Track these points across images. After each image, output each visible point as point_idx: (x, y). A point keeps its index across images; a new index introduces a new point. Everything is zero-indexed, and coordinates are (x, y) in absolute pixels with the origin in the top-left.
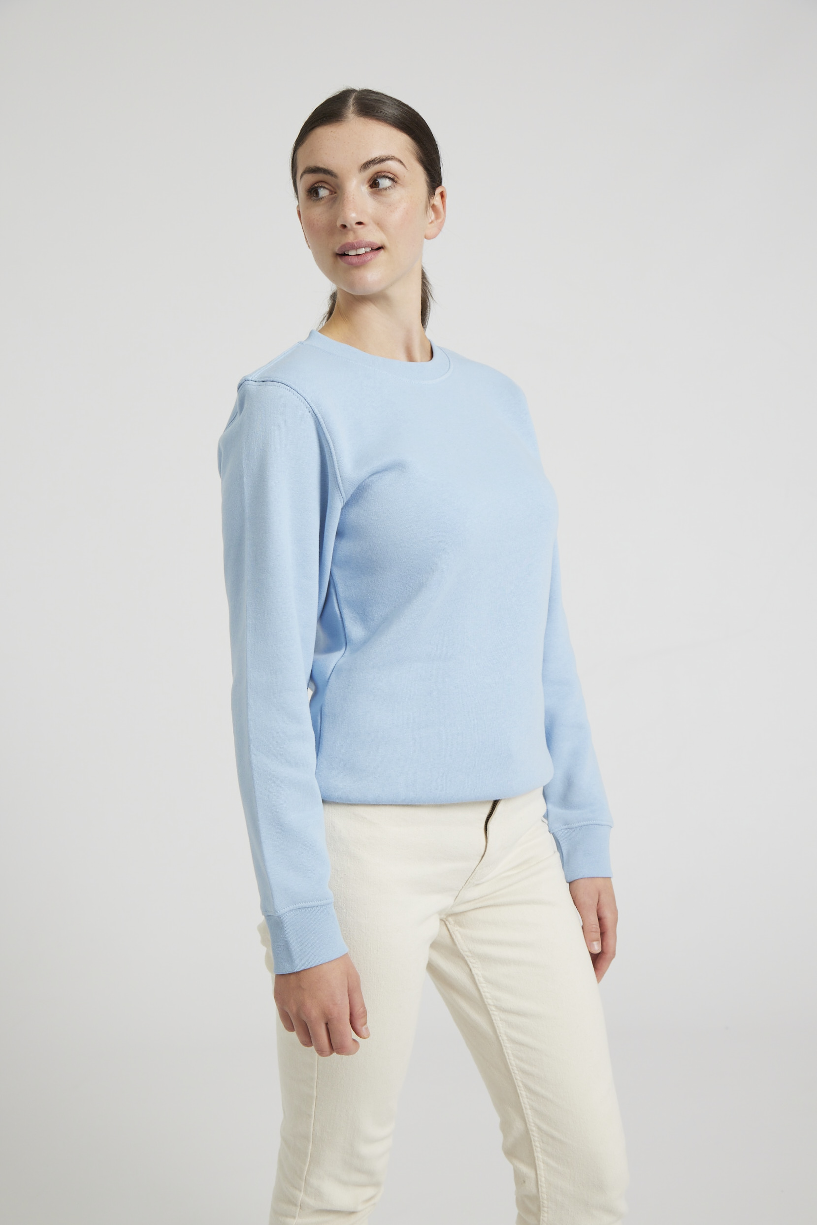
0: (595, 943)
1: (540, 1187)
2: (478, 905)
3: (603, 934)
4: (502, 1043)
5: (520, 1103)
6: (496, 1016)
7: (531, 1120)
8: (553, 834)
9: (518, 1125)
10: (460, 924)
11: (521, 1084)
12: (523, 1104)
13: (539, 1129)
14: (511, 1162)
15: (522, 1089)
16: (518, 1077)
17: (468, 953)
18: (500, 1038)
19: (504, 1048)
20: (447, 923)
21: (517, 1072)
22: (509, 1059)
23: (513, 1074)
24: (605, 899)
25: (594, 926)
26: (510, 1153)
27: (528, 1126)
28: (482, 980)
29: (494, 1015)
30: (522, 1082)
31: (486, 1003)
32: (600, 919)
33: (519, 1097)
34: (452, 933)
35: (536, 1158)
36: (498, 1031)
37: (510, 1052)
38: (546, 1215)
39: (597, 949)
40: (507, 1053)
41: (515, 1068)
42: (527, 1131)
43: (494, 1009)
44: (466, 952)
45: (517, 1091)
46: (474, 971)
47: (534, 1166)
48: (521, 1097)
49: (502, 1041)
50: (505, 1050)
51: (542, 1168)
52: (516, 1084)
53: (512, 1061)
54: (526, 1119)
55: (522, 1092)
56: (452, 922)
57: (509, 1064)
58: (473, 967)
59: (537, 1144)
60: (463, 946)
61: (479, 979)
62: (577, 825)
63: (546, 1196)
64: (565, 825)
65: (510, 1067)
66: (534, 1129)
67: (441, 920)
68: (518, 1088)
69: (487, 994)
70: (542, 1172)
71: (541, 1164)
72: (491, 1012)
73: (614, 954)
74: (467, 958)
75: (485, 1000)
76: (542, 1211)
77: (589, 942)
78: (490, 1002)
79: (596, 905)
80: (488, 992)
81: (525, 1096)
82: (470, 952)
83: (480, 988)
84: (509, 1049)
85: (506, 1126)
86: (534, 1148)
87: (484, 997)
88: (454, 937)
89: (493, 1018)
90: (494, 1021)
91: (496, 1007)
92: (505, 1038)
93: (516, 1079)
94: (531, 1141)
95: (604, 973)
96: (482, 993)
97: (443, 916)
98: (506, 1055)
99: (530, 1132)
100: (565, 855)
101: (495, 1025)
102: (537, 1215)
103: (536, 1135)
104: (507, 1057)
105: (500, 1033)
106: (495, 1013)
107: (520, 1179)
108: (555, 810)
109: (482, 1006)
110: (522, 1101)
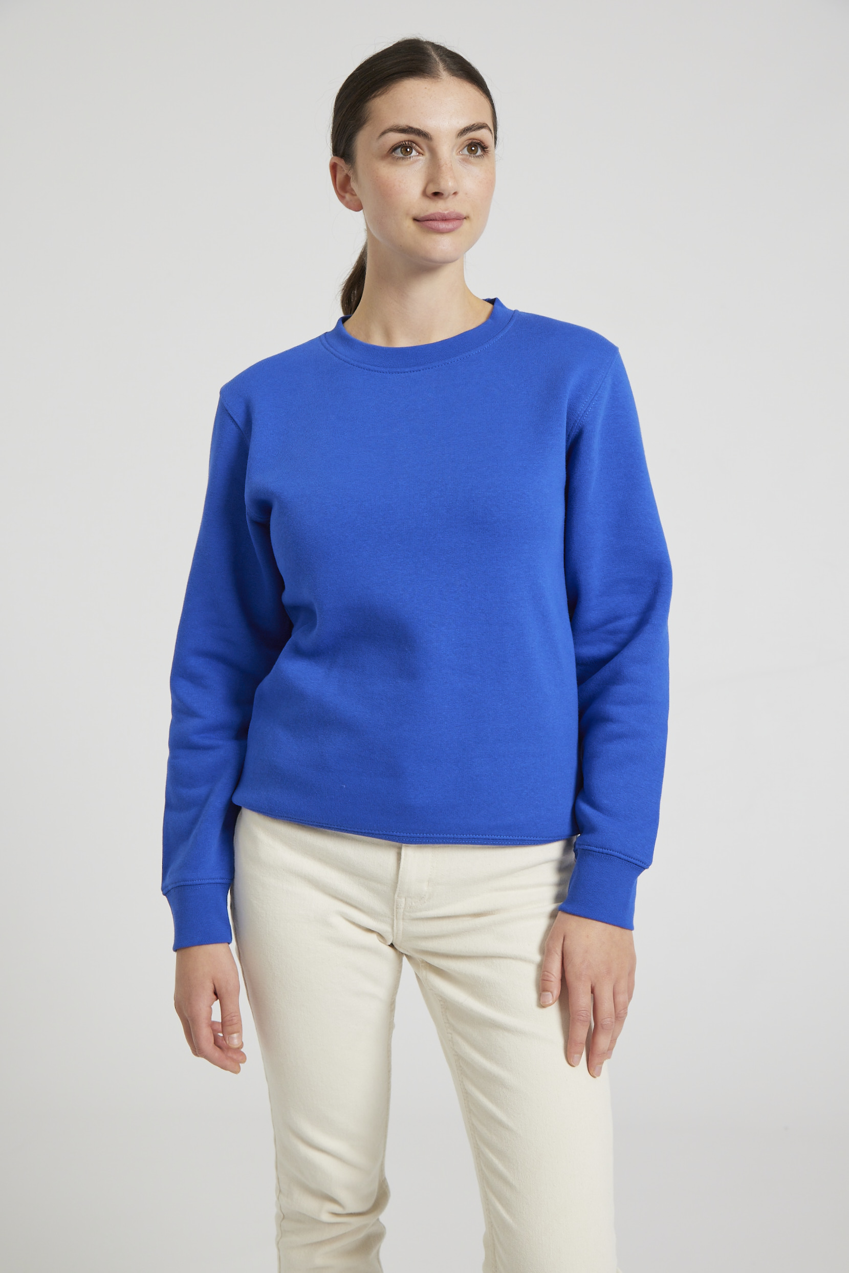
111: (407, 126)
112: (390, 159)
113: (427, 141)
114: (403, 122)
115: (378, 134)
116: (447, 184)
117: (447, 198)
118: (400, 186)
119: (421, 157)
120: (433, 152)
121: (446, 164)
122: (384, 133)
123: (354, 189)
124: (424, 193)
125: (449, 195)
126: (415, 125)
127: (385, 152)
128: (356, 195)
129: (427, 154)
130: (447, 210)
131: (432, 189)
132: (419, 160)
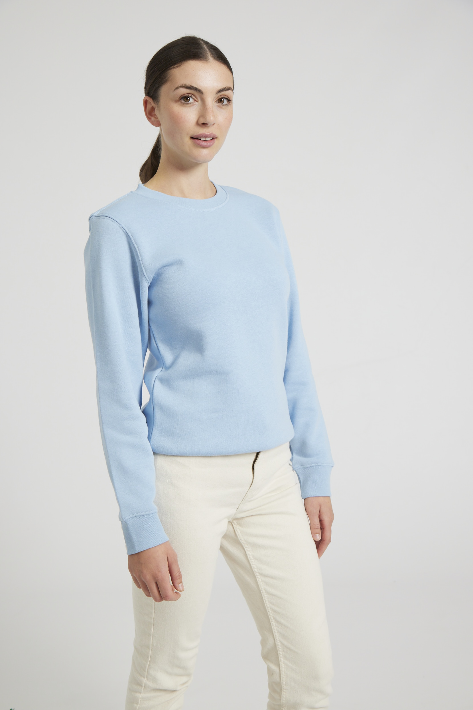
0: (317, 535)
1: (281, 678)
2: (250, 514)
3: (322, 529)
4: (262, 594)
5: (272, 629)
6: (259, 578)
7: (278, 639)
8: (295, 471)
9: (271, 642)
10: (240, 525)
11: (272, 618)
12: (273, 630)
13: (282, 644)
14: (266, 663)
15: (273, 621)
16: (271, 614)
17: (244, 542)
18: (261, 591)
19: (263, 597)
20: (233, 524)
21: (270, 611)
22: (266, 603)
23: (268, 612)
24: (324, 509)
25: (317, 525)
26: (266, 657)
27: (276, 642)
28: (251, 557)
29: (258, 578)
30: (273, 617)
31: (254, 571)
32: (321, 521)
33: (271, 625)
34: (235, 530)
35: (280, 660)
36: (260, 587)
37: (266, 599)
38: (285, 693)
39: (318, 538)
40: (265, 600)
41: (269, 609)
42: (275, 645)
43: (258, 574)
44: (243, 541)
45: (270, 622)
46: (247, 552)
47: (278, 665)
48: (272, 626)
49: (262, 593)
50: (264, 599)
51: (283, 666)
52: (270, 618)
53: (268, 605)
54: (275, 638)
55: (273, 622)
56: (236, 524)
57: (266, 607)
58: (247, 550)
59: (281, 653)
60: (241, 537)
61: (250, 557)
62: (308, 466)
63: (285, 683)
64: (302, 466)
65: (267, 608)
66: (279, 644)
67: (229, 522)
68: (270, 620)
69: (254, 566)
70: (283, 669)
71: (283, 664)
72: (256, 576)
73: (330, 541)
74: (243, 545)
75: (253, 569)
76: (282, 691)
77: (313, 534)
78: (256, 570)
79: (318, 513)
80: (255, 564)
81: (275, 625)
82: (245, 541)
83: (250, 562)
84: (266, 598)
85: (264, 642)
86: (279, 654)
87: (252, 567)
88: (236, 532)
89: (257, 580)
90: (258, 582)
91: (259, 573)
92: (264, 591)
93: (270, 615)
94: (277, 651)
95: (323, 553)
96: (252, 566)
97: (230, 520)
98: (264, 601)
99: (277, 646)
100: (302, 483)
101: (259, 583)
102: (280, 693)
103: (280, 647)
104: (265, 602)
105: (261, 588)
106: (259, 577)
107: (270, 673)
108: (296, 457)
109: (251, 572)
110: (273, 628)
111: (190, 85)
112: (179, 103)
113: (200, 94)
114: (188, 83)
115: (174, 88)
116: (210, 118)
117: (209, 126)
118: (185, 118)
119: (196, 103)
120: (203, 101)
121: (210, 108)
122: (177, 88)
123: (157, 114)
124: (197, 124)
125: (211, 125)
126: (195, 86)
127: (177, 98)
128: (158, 118)
129: (200, 101)
130: (208, 132)
131: (202, 121)
132: (195, 104)
